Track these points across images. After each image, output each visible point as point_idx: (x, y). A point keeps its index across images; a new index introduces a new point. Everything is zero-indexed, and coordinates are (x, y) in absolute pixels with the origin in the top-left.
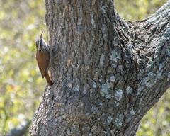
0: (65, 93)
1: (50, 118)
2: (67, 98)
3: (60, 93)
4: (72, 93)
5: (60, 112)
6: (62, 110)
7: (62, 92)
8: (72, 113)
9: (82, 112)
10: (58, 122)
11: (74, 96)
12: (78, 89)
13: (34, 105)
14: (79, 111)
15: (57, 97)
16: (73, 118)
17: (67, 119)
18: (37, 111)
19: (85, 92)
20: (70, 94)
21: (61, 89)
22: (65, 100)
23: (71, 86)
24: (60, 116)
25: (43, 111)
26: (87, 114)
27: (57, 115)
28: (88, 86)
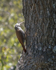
0: (34, 51)
1: (26, 65)
2: (35, 54)
3: (31, 51)
4: (38, 51)
5: (31, 62)
6: (32, 61)
7: (32, 51)
8: (37, 62)
9: (43, 61)
10: (30, 67)
11: (39, 53)
12: (40, 49)
13: (18, 58)
14: (42, 61)
15: (29, 53)
16: (38, 65)
17: (35, 65)
18: (19, 61)
19: (44, 50)
20: (37, 52)
21: (32, 49)
22: (34, 55)
23: (37, 48)
24: (31, 64)
25: (22, 61)
26: (46, 62)
27: (30, 63)
28: (46, 47)
